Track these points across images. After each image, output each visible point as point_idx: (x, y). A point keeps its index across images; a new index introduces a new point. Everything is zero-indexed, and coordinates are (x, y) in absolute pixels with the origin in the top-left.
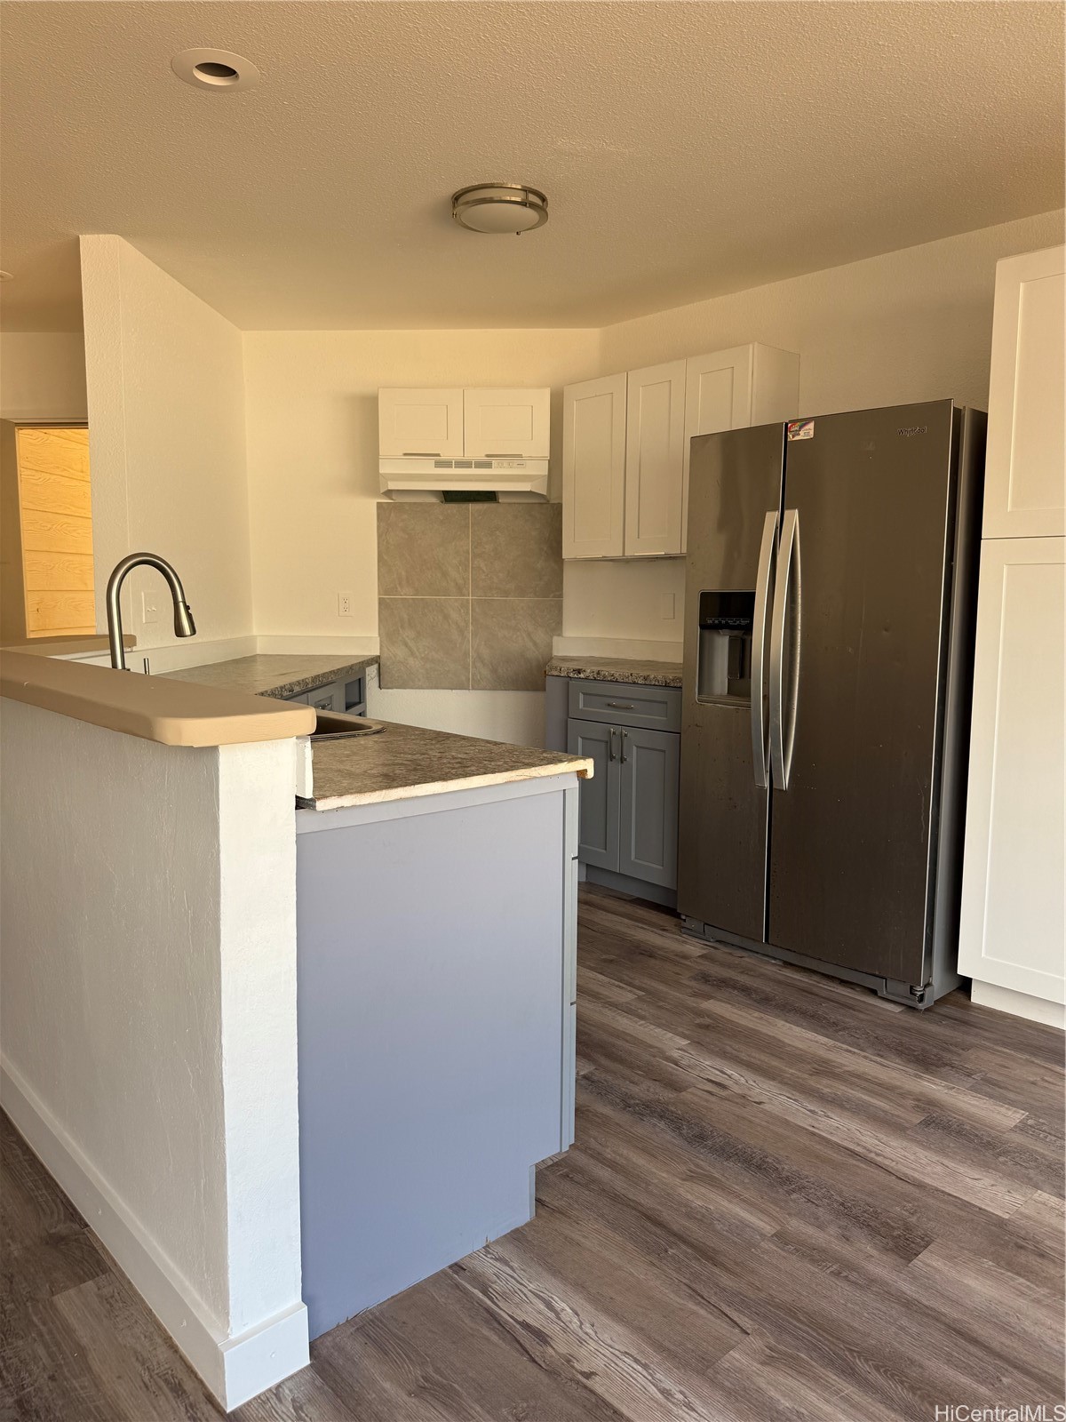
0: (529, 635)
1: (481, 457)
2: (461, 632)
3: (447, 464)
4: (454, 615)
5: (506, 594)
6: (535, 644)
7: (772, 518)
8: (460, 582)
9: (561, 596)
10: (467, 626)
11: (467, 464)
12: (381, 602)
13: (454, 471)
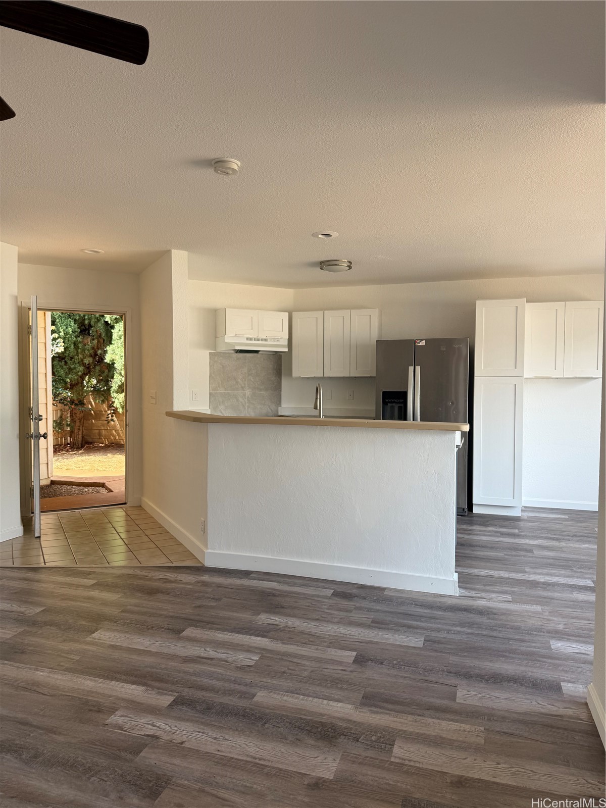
0: (269, 407)
1: (264, 337)
2: (244, 406)
3: (251, 339)
4: (241, 399)
5: (261, 390)
6: (272, 410)
7: (411, 369)
8: (243, 385)
9: (281, 391)
10: (246, 404)
11: (258, 340)
12: (210, 394)
13: (253, 342)
